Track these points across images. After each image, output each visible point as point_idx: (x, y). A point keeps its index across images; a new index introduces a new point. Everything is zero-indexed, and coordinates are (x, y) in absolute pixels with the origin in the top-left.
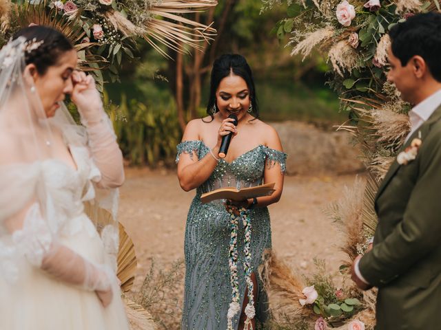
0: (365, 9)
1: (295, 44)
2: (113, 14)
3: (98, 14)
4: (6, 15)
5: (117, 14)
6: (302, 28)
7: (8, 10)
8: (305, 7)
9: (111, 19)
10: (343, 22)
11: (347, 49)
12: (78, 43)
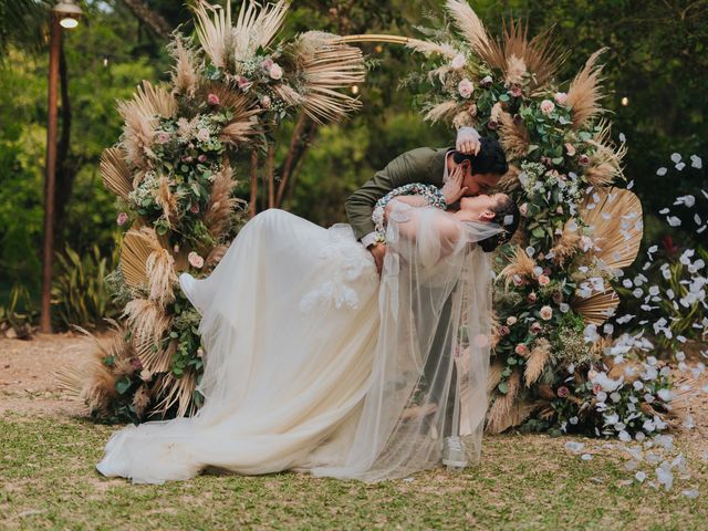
0: (482, 87)
1: (427, 112)
2: (280, 86)
3: (268, 86)
4: (193, 86)
5: (283, 86)
6: (432, 100)
7: (195, 82)
8: (434, 85)
9: (279, 90)
10: (464, 95)
11: (467, 117)
12: (252, 109)
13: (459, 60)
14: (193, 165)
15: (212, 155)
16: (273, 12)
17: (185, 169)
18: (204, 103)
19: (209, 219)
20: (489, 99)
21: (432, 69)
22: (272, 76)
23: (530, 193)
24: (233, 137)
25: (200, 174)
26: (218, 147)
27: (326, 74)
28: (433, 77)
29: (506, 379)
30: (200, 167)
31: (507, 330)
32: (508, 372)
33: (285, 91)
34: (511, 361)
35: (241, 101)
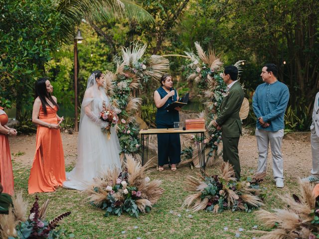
0: (203, 69)
3: (142, 71)
6: (188, 74)
10: (198, 72)
11: (199, 78)
12: (138, 78)
13: (196, 62)
14: (122, 95)
15: (127, 92)
16: (142, 49)
17: (119, 96)
19: (127, 109)
20: (206, 73)
21: (189, 64)
22: (143, 68)
23: (218, 100)
24: (133, 87)
25: (124, 97)
26: (129, 89)
27: (159, 67)
28: (189, 66)
29: (212, 152)
30: (124, 95)
31: (212, 138)
32: (212, 149)
33: (146, 72)
34: (213, 147)
35: (135, 76)
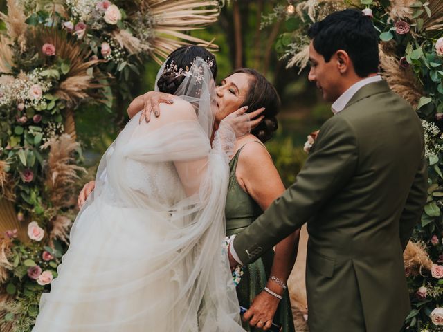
2: (119, 32)
3: (105, 32)
4: (22, 35)
5: (122, 32)
6: (298, 41)
7: (24, 31)
8: (304, 21)
9: (117, 37)
12: (87, 60)
14: (26, 127)
15: (46, 115)
17: (19, 130)
18: (37, 55)
22: (108, 20)
24: (70, 93)
26: (52, 105)
27: (174, 15)
28: (302, 10)
33: (124, 37)
35: (77, 51)
